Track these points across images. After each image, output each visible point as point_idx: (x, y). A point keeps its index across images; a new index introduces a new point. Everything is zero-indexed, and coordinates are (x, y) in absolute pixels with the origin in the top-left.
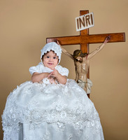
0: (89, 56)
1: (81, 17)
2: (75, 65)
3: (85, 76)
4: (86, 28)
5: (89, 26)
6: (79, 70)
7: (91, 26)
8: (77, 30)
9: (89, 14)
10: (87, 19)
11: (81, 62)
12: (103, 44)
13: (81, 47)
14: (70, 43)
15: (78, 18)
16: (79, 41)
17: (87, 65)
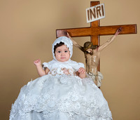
0: (99, 48)
1: (92, 8)
2: (86, 57)
3: (96, 69)
4: (97, 19)
5: (100, 18)
6: (90, 62)
7: (102, 17)
8: (88, 22)
9: (100, 5)
10: (97, 10)
11: (91, 54)
12: (114, 36)
13: (92, 39)
14: (80, 34)
15: (89, 9)
16: (90, 33)
17: (97, 57)
